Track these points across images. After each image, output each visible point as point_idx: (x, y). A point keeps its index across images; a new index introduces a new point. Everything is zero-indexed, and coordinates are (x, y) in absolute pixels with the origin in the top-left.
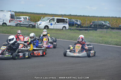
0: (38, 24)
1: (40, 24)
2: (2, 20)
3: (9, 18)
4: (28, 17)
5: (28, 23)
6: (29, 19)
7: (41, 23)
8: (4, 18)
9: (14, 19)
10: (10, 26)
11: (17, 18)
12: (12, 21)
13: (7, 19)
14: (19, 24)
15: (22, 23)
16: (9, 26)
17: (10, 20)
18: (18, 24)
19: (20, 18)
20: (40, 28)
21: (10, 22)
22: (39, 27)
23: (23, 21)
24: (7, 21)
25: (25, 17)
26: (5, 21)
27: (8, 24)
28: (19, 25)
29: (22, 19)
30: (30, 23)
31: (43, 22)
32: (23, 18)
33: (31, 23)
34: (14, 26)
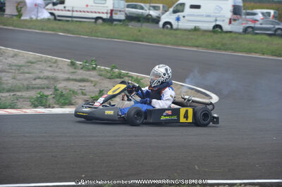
2: (213, 19)
3: (229, 15)
5: (272, 26)
6: (277, 15)
9: (240, 15)
10: (230, 32)
11: (248, 14)
12: (235, 20)
13: (224, 16)
14: (252, 28)
15: (257, 25)
16: (227, 32)
17: (230, 19)
18: (248, 27)
19: (255, 14)
21: (230, 23)
23: (260, 22)
24: (223, 21)
25: (265, 11)
26: (220, 21)
27: (226, 27)
28: (250, 30)
29: (259, 17)
30: (277, 27)
32: (263, 14)
33: (279, 24)
34: (240, 33)
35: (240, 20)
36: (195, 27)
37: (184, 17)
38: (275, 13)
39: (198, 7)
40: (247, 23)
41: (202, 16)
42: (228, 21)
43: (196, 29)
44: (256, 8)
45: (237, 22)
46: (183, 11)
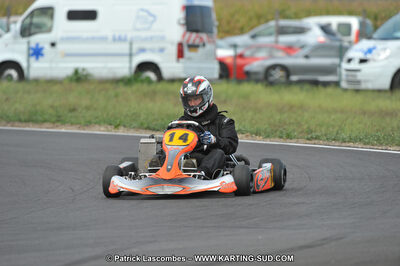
0: (350, 60)
1: (363, 61)
3: (176, 32)
4: (354, 22)
7: (370, 51)
8: (144, 34)
11: (282, 31)
12: (193, 47)
13: (163, 38)
14: (284, 68)
16: (172, 81)
17: (180, 46)
18: (274, 67)
19: (301, 31)
20: (363, 86)
21: (180, 54)
22: (359, 82)
23: (305, 51)
24: (162, 50)
26: (152, 50)
27: (170, 67)
28: (278, 74)
31: (380, 45)
32: (325, 29)
35: (209, 47)
36: (76, 72)
37: (53, 45)
38: (362, 25)
39: (90, 15)
40: (271, 56)
41: (103, 39)
42: (174, 50)
43: (79, 77)
44: (309, 14)
45: (201, 50)
46: (49, 30)
